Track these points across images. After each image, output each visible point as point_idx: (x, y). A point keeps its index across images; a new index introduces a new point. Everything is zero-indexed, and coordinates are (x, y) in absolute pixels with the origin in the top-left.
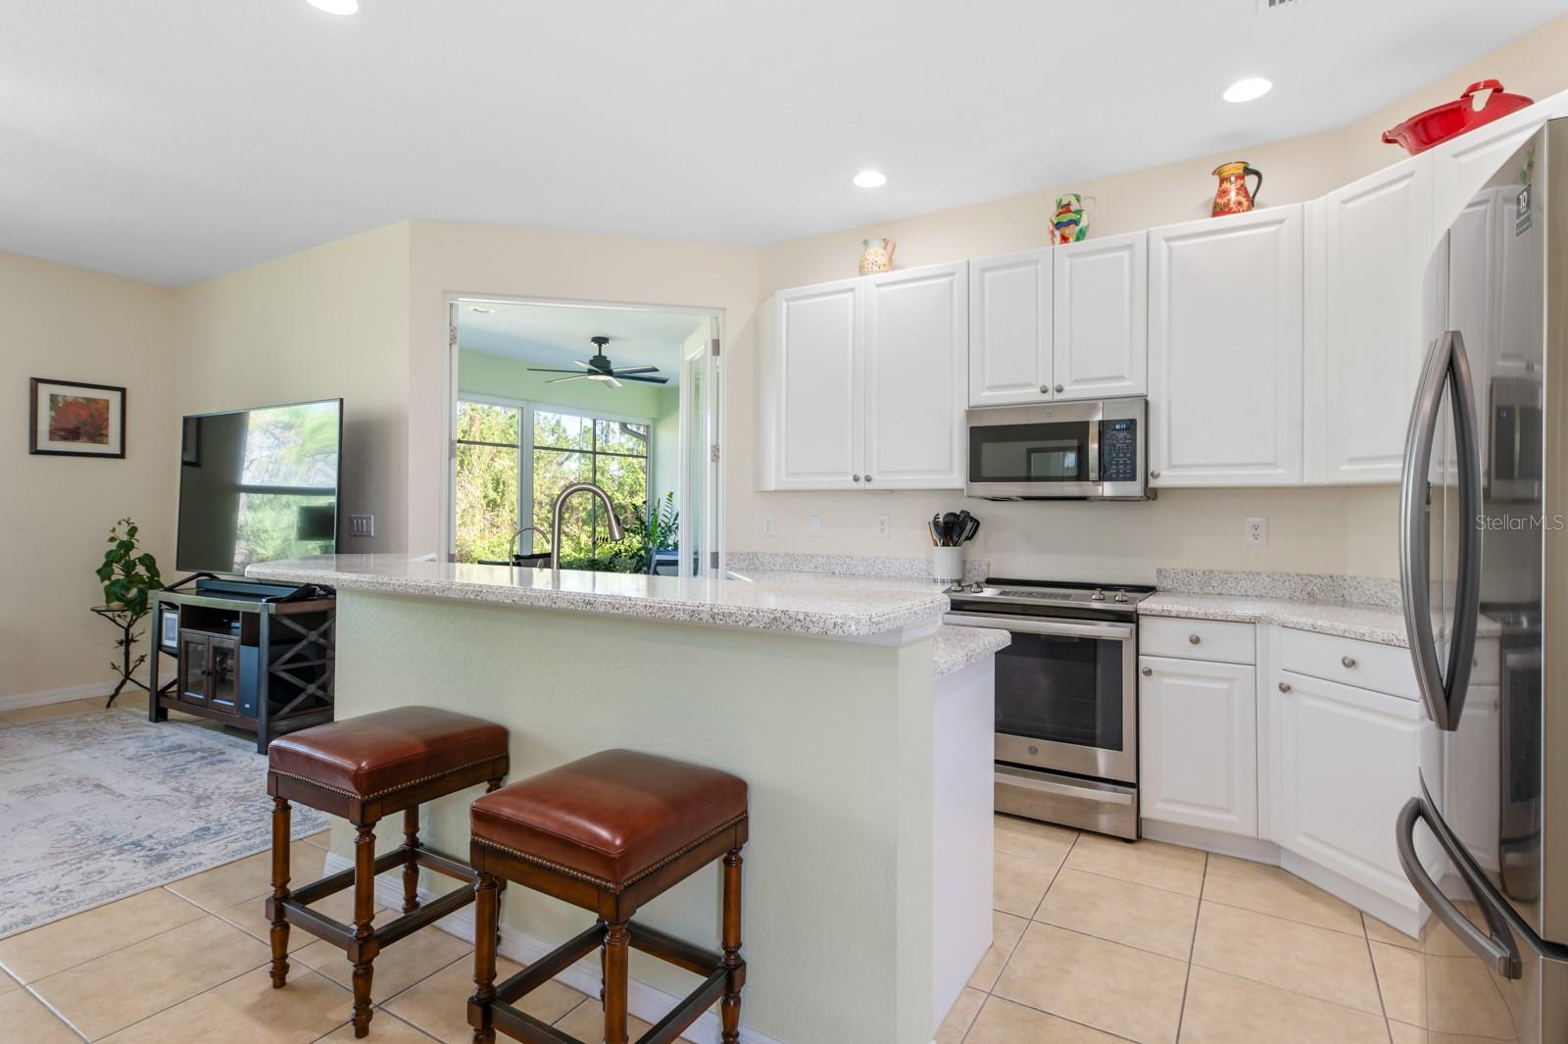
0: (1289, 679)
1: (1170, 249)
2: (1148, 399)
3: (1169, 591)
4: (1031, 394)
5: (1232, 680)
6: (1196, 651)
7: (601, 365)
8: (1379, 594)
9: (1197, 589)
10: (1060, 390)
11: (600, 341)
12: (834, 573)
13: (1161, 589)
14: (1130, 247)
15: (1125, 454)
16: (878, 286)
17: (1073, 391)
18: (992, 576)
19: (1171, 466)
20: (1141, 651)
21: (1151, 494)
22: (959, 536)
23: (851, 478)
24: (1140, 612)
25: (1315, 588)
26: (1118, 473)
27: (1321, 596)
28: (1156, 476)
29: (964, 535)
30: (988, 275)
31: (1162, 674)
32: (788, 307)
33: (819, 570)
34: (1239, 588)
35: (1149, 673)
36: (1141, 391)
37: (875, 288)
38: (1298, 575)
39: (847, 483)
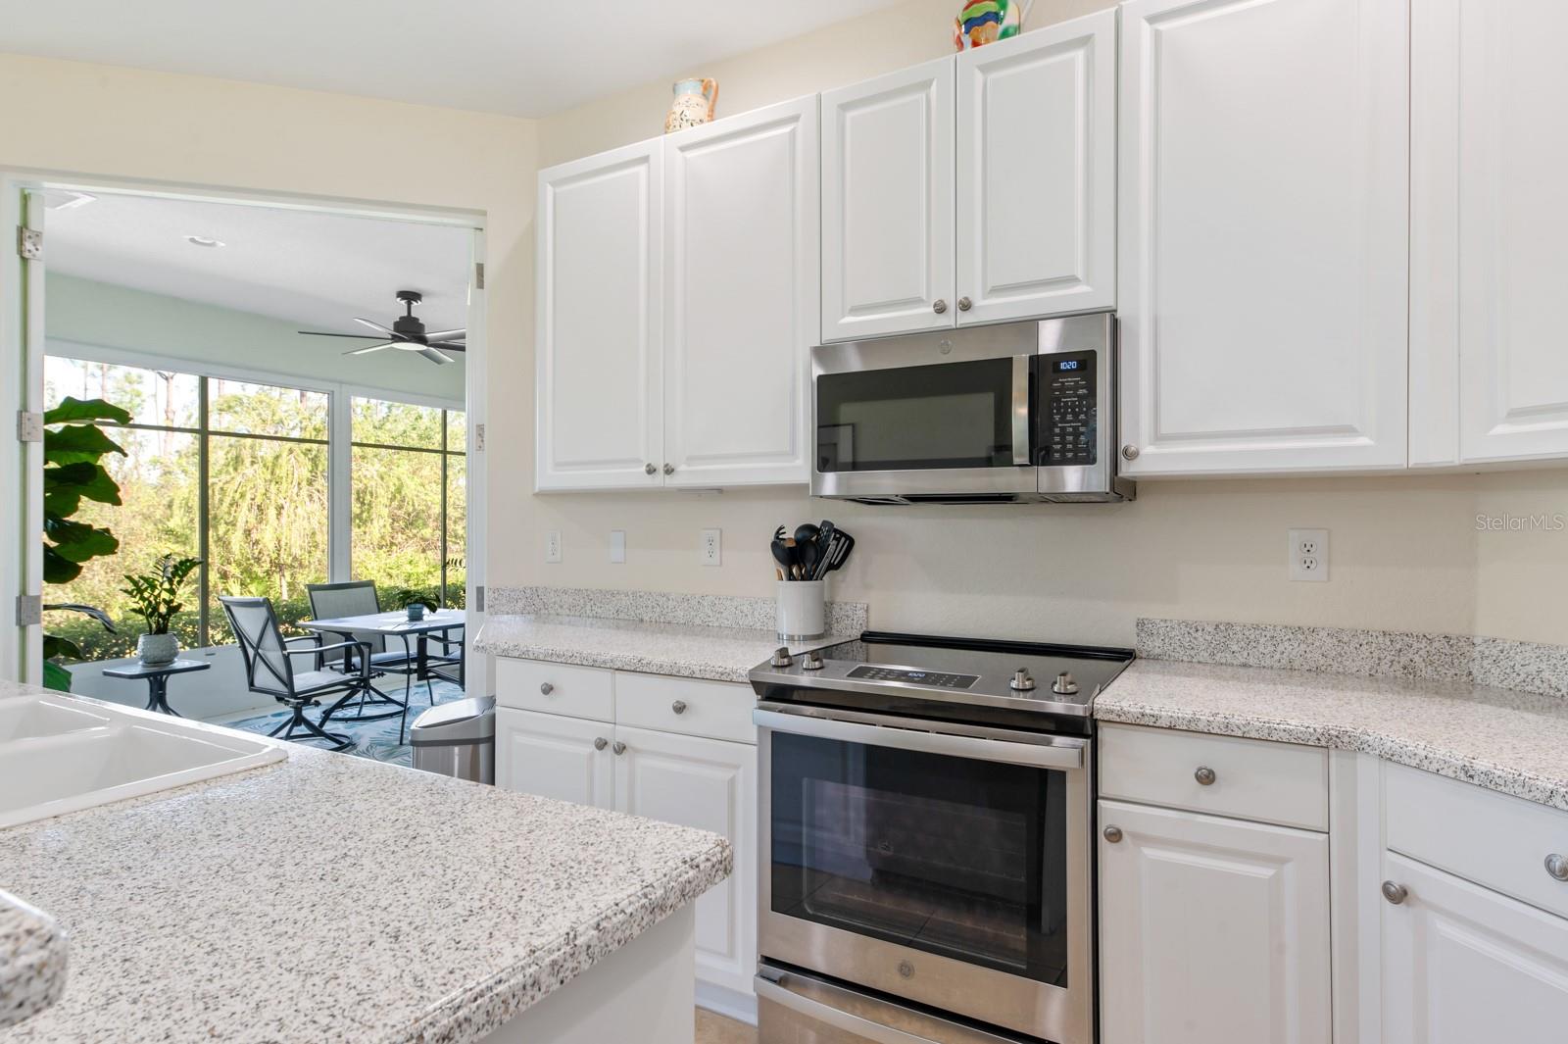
0: (1402, 873)
1: (1157, 36)
2: (1119, 315)
3: (1156, 658)
4: (919, 318)
5: (1282, 861)
6: (1206, 797)
7: (409, 329)
8: (1546, 675)
9: (1204, 656)
10: (966, 306)
11: (410, 296)
12: (642, 620)
13: (1144, 655)
14: (1085, 41)
15: (1076, 415)
16: (683, 149)
17: (991, 309)
18: (873, 628)
19: (1158, 438)
20: (1103, 791)
21: (1124, 491)
22: (818, 561)
23: (643, 469)
24: (1098, 716)
25: (1416, 658)
26: (1063, 451)
27: (1427, 672)
28: (1131, 455)
29: (825, 562)
30: (850, 115)
31: (1142, 839)
32: (555, 194)
33: (622, 616)
34: (1277, 656)
35: (1116, 836)
36: (1107, 302)
37: (679, 152)
38: (1384, 634)
39: (636, 477)
